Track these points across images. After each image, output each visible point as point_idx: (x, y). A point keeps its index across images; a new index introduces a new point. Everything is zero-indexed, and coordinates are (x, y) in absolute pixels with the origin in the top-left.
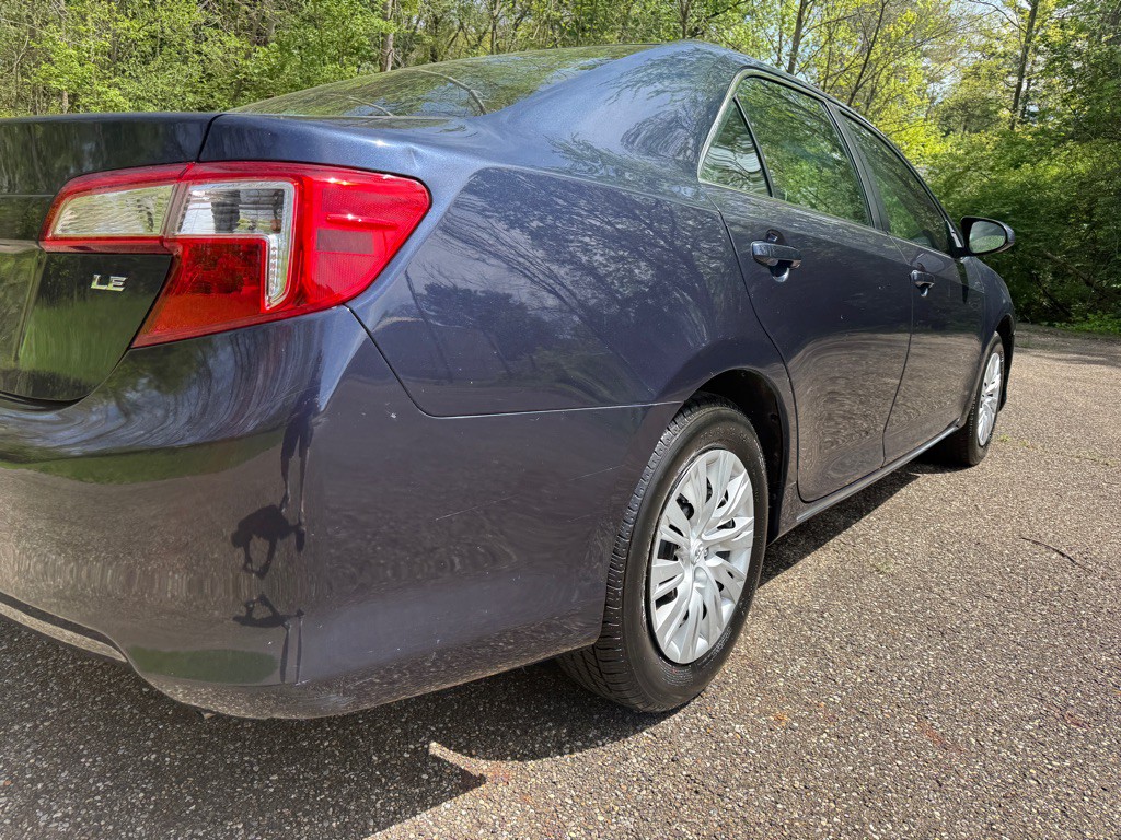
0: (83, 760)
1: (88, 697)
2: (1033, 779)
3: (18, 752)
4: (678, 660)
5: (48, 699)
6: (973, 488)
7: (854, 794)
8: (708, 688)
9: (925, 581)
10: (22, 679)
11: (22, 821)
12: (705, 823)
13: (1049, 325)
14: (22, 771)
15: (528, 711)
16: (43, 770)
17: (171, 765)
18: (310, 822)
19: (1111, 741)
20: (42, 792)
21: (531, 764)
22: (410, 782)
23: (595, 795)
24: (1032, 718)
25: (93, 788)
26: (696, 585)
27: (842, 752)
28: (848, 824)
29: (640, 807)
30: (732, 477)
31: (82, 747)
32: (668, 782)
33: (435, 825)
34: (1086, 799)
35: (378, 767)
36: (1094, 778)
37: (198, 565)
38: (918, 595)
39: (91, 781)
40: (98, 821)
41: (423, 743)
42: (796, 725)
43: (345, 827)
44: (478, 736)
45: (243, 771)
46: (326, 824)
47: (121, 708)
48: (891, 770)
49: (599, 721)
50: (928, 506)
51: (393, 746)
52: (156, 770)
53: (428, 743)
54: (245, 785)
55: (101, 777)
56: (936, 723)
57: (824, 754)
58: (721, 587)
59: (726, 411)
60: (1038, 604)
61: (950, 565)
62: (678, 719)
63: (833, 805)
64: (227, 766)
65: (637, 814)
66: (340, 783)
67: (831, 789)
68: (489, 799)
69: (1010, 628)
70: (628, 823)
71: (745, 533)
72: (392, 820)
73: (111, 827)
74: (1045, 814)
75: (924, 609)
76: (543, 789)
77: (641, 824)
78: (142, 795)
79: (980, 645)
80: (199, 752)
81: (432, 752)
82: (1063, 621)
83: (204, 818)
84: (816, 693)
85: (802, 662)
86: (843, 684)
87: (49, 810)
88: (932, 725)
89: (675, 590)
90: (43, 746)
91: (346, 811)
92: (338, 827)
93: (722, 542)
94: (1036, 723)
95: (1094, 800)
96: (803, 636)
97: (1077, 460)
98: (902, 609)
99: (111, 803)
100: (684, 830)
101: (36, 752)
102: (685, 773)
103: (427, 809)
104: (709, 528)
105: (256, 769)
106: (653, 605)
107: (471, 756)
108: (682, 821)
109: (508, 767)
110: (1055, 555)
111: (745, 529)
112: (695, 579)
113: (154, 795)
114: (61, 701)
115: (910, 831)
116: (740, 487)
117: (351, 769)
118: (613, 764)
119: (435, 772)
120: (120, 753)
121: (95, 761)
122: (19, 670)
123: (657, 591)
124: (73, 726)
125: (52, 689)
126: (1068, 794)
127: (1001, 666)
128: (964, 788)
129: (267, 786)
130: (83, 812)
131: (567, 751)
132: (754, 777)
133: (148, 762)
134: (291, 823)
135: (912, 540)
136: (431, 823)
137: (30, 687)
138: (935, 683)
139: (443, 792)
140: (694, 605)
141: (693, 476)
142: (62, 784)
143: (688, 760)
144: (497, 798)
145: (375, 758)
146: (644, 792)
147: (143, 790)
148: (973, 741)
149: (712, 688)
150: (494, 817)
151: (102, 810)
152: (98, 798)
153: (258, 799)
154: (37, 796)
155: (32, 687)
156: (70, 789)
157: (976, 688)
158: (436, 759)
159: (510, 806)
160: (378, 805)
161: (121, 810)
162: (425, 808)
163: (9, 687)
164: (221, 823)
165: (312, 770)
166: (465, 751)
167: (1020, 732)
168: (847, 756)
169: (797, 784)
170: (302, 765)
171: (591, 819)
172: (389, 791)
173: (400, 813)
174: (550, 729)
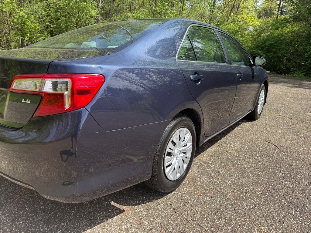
0: (26, 208)
1: (26, 192)
2: (257, 207)
3: (10, 207)
4: (172, 180)
5: (16, 192)
6: (255, 126)
7: (213, 212)
8: (181, 185)
9: (239, 154)
10: (9, 187)
11: (13, 224)
12: (177, 220)
13: (284, 75)
14: (12, 212)
15: (136, 193)
16: (17, 211)
17: (48, 209)
18: (82, 223)
19: (278, 197)
20: (17, 217)
21: (136, 206)
22: (106, 212)
23: (151, 214)
24: (260, 191)
25: (29, 216)
26: (177, 161)
27: (212, 201)
28: (211, 220)
29: (162, 217)
30: (186, 134)
31: (26, 205)
32: (169, 210)
33: (112, 223)
34: (269, 212)
35: (99, 208)
36: (272, 206)
37: (51, 163)
38: (236, 158)
39: (28, 214)
40: (31, 224)
41: (110, 202)
42: (201, 194)
43: (91, 224)
44: (123, 200)
45: (66, 210)
46: (86, 223)
47: (35, 195)
48: (223, 206)
49: (153, 195)
50: (243, 132)
51: (102, 203)
52: (44, 210)
53: (111, 202)
54: (66, 214)
55: (31, 213)
56: (236, 193)
57: (208, 202)
58: (183, 161)
59: (184, 118)
60: (266, 160)
61: (246, 149)
62: (173, 194)
63: (208, 215)
64: (62, 209)
65: (161, 219)
66: (89, 213)
67: (208, 211)
68: (125, 216)
69: (258, 167)
70: (158, 221)
71: (190, 147)
72: (102, 222)
73: (34, 225)
74: (258, 216)
75: (237, 162)
76: (138, 213)
77: (161, 221)
78: (41, 217)
79: (250, 172)
80: (55, 205)
81: (112, 204)
82: (272, 165)
83: (56, 222)
84: (208, 186)
85: (205, 177)
86: (214, 183)
87: (19, 222)
88: (235, 194)
89: (171, 163)
90: (16, 205)
91: (91, 220)
92: (89, 224)
93: (184, 150)
94: (260, 193)
95: (271, 212)
96: (206, 170)
97: (284, 118)
98: (232, 162)
99: (34, 219)
100: (172, 222)
101: (14, 206)
102: (173, 208)
103: (110, 219)
104: (180, 147)
105: (69, 209)
106: (165, 168)
107: (121, 205)
108: (172, 220)
109: (131, 207)
110: (273, 146)
111: (190, 146)
112: (177, 159)
113: (44, 217)
114: (20, 193)
115: (226, 221)
116: (188, 136)
117: (92, 209)
118: (156, 206)
119: (113, 209)
120: (35, 206)
121: (29, 209)
122: (8, 185)
123: (166, 164)
124: (23, 199)
125: (17, 190)
126: (265, 211)
127: (254, 178)
128: (240, 210)
129: (72, 214)
130: (27, 222)
131: (145, 203)
132: (190, 208)
133: (42, 208)
134: (77, 223)
135: (237, 142)
136: (111, 222)
137: (11, 190)
138: (237, 182)
139: (114, 214)
140: (176, 166)
141: (175, 136)
142: (22, 215)
143: (174, 205)
144: (127, 215)
145: (98, 206)
146: (163, 213)
147: (41, 216)
148: (244, 198)
149: (182, 185)
150: (126, 220)
151: (32, 221)
152: (31, 218)
153: (69, 217)
154: (16, 218)
155: (12, 189)
156: (23, 216)
157: (247, 184)
158: (113, 206)
159: (130, 217)
160: (98, 218)
161: (36, 221)
162: (110, 218)
163: (6, 190)
164: (61, 224)
165: (83, 209)
166: (120, 204)
167: (256, 195)
168: (213, 203)
169: (200, 210)
170: (80, 208)
171: (150, 220)
172: (101, 214)
173: (104, 220)
174: (141, 197)
